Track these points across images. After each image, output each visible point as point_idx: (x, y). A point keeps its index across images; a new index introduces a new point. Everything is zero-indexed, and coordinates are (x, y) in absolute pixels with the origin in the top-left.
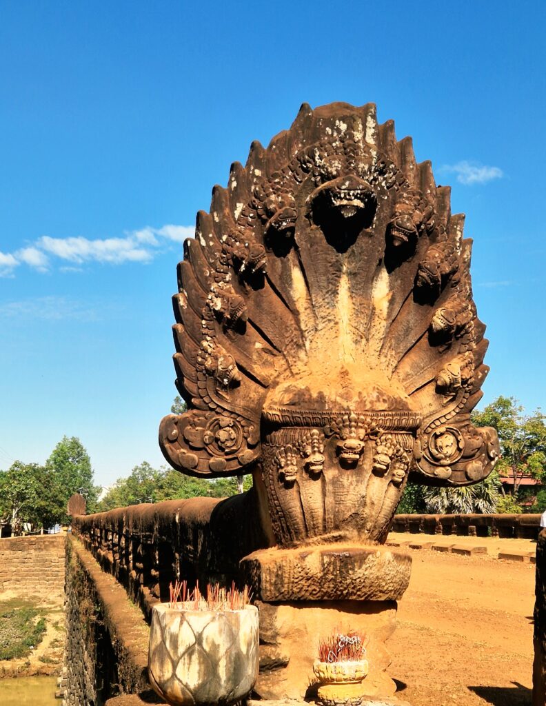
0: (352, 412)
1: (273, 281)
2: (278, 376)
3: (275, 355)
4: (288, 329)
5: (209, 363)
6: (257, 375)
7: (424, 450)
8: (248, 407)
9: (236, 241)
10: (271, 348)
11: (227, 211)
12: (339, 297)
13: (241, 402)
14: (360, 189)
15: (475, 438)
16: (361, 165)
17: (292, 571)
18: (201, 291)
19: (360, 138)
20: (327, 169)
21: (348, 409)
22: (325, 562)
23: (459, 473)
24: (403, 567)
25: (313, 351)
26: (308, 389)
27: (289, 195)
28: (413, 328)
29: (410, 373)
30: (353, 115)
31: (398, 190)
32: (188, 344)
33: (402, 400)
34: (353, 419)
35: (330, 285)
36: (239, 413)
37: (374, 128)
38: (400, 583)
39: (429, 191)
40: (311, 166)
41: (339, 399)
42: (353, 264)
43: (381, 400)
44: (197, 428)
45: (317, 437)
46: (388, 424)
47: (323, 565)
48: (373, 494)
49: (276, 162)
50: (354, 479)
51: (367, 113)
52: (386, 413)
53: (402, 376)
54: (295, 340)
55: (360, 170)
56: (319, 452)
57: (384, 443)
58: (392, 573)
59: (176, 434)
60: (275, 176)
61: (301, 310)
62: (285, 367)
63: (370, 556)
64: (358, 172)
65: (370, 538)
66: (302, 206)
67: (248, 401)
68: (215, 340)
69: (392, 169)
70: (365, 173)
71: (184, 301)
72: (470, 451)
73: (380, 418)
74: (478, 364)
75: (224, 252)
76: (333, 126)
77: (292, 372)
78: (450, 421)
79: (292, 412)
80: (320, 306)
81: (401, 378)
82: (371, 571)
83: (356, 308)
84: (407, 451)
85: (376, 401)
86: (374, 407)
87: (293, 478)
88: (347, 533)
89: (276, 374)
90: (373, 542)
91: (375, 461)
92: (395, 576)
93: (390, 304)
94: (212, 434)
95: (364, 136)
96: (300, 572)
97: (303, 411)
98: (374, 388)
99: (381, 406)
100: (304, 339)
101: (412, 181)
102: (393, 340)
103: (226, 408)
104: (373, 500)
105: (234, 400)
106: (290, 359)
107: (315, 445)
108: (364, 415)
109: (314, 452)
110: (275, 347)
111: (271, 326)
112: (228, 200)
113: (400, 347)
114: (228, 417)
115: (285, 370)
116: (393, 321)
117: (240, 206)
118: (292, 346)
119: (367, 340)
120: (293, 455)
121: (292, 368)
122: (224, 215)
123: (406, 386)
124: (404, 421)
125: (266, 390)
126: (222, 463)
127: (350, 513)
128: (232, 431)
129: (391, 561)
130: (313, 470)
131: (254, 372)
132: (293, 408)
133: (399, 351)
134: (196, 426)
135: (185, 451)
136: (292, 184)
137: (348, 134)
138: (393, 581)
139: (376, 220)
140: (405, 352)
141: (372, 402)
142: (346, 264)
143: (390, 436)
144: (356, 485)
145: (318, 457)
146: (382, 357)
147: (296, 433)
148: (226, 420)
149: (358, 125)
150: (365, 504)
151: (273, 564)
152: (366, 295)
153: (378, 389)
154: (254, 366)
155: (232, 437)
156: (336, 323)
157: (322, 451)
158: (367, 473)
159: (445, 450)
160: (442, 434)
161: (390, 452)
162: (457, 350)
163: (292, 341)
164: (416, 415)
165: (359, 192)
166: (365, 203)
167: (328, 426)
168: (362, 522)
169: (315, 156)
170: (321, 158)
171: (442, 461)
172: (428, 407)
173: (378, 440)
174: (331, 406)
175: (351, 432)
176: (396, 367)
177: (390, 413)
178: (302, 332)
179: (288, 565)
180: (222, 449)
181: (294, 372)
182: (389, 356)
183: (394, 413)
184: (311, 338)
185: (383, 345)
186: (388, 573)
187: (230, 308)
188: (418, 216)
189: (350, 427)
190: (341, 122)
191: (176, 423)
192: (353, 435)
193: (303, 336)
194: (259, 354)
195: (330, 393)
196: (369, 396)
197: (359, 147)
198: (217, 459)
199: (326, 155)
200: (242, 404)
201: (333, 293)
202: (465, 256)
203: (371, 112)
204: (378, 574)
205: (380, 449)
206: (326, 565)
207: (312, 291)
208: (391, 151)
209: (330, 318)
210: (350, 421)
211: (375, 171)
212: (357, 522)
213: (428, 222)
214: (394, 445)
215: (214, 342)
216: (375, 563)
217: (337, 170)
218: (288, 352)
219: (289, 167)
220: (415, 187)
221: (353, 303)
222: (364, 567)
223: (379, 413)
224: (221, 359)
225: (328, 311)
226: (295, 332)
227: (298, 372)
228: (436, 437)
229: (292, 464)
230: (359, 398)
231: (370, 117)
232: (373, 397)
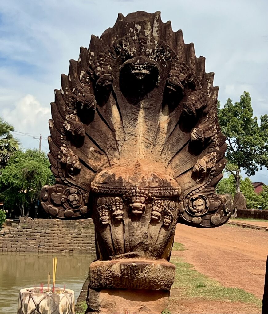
0: (137, 188)
1: (101, 113)
2: (102, 166)
3: (101, 154)
4: (109, 140)
5: (63, 159)
6: (91, 165)
7: (186, 207)
8: (85, 183)
9: (79, 93)
10: (100, 150)
11: (76, 75)
12: (138, 122)
13: (81, 180)
14: (146, 64)
15: (216, 201)
16: (148, 50)
17: (105, 273)
18: (61, 119)
19: (149, 34)
20: (128, 52)
21: (135, 186)
22: (122, 268)
23: (207, 220)
24: (169, 272)
25: (122, 152)
26: (114, 175)
27: (109, 67)
28: (182, 138)
29: (178, 164)
30: (145, 20)
31: (172, 61)
32: (54, 148)
33: (167, 181)
34: (137, 192)
35: (133, 115)
36: (80, 186)
37: (157, 27)
38: (168, 281)
39: (191, 61)
40: (121, 50)
41: (130, 181)
42: (147, 103)
43: (154, 181)
44: (58, 194)
45: (118, 201)
46: (158, 194)
47: (121, 270)
48: (152, 232)
49: (102, 47)
50: (140, 224)
51: (154, 18)
52: (157, 188)
53: (174, 165)
54: (112, 146)
55: (147, 52)
56: (120, 209)
57: (157, 205)
58: (162, 275)
59: (47, 196)
60: (101, 56)
61: (117, 129)
62: (107, 161)
63: (148, 266)
64: (145, 54)
65: (151, 255)
66: (117, 72)
67: (85, 180)
68: (68, 146)
69: (168, 50)
70: (150, 54)
71: (52, 125)
72: (213, 208)
73: (153, 191)
74: (219, 159)
75: (73, 98)
76: (133, 27)
77: (110, 164)
78: (202, 191)
79: (104, 188)
80: (127, 127)
81: (173, 167)
82: (149, 274)
83: (148, 127)
84: (170, 209)
85: (152, 182)
86: (150, 185)
87: (107, 222)
88: (138, 253)
89: (101, 165)
90: (154, 258)
91: (152, 214)
92: (164, 277)
93: (169, 125)
94: (66, 197)
95: (152, 32)
96: (109, 273)
97: (110, 187)
98: (152, 174)
99: (154, 185)
100: (118, 145)
101: (181, 56)
102: (169, 146)
103: (73, 183)
104: (152, 235)
105: (77, 179)
106: (109, 156)
107: (117, 205)
108: (144, 190)
109: (117, 209)
110: (102, 150)
111: (99, 138)
112: (77, 68)
113: (173, 149)
114: (74, 188)
115: (107, 163)
116: (171, 134)
117: (83, 73)
118: (111, 149)
119: (154, 146)
120: (106, 210)
121: (110, 161)
122: (74, 78)
123: (176, 172)
124: (167, 193)
125: (96, 173)
126: (71, 213)
127: (138, 242)
128: (76, 196)
129: (161, 268)
130: (117, 219)
131: (89, 164)
132: (105, 186)
133: (173, 151)
134: (58, 193)
135: (52, 206)
136: (111, 60)
137: (141, 32)
138: (163, 279)
139: (160, 78)
140: (176, 152)
141: (149, 183)
142: (142, 103)
143: (159, 201)
144: (141, 227)
145: (119, 212)
146: (163, 155)
147: (107, 199)
148: (73, 190)
149: (148, 26)
150: (147, 238)
151: (95, 268)
152: (155, 120)
153: (154, 175)
154: (89, 160)
155: (76, 199)
156: (136, 136)
157: (121, 209)
158: (148, 221)
159: (198, 208)
160: (196, 199)
161: (160, 210)
162: (207, 151)
163: (111, 146)
164: (175, 189)
165: (145, 65)
166: (150, 71)
167: (124, 195)
168: (146, 247)
169: (122, 45)
170: (126, 46)
171: (196, 214)
172: (188, 184)
173: (153, 203)
174: (126, 185)
175: (136, 199)
176: (171, 161)
177: (160, 188)
178: (117, 141)
179: (103, 269)
180: (71, 206)
181: (111, 164)
182: (167, 155)
183: (162, 188)
184: (122, 145)
185: (163, 148)
186: (159, 275)
187: (74, 130)
188: (182, 76)
189: (136, 196)
190: (138, 25)
191: (47, 191)
192: (138, 200)
193: (117, 144)
194: (92, 154)
195: (126, 178)
196: (148, 179)
197: (148, 39)
198: (68, 211)
199: (129, 44)
200: (81, 181)
201: (134, 120)
202: (213, 97)
203: (157, 18)
204: (153, 276)
205: (154, 208)
206: (123, 270)
207: (123, 118)
208: (168, 39)
209: (132, 134)
210: (136, 193)
211: (157, 52)
212: (143, 247)
213: (189, 80)
214: (162, 206)
215: (67, 147)
216: (151, 270)
217: (133, 53)
218: (109, 152)
219: (109, 50)
220: (182, 59)
221: (147, 125)
222: (144, 272)
223: (153, 189)
224: (69, 158)
225: (131, 130)
226: (113, 142)
227: (113, 164)
228: (193, 200)
229: (105, 215)
230: (142, 180)
231: (155, 21)
232: (150, 180)
